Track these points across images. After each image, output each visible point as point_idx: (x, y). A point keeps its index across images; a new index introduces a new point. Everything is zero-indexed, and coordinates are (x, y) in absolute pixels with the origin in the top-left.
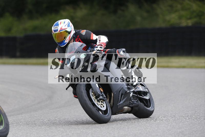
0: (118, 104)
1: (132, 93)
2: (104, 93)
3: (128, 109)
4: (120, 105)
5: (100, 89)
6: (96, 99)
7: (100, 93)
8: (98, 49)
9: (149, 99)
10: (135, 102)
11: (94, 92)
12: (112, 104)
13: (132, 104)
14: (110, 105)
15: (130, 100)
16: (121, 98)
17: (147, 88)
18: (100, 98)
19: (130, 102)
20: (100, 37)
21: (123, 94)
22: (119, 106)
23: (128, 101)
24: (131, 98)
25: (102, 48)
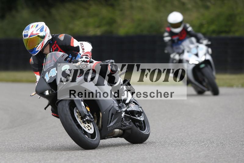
0: (108, 126)
1: (124, 113)
2: (91, 113)
3: (120, 132)
4: (111, 127)
5: (87, 108)
6: (82, 120)
7: (87, 112)
8: (83, 59)
9: (143, 121)
10: (128, 124)
11: (79, 112)
12: (100, 126)
13: (125, 126)
14: (98, 127)
15: (122, 121)
16: (111, 119)
17: (140, 107)
18: (87, 118)
19: (122, 124)
20: (82, 44)
21: (114, 114)
22: (109, 128)
23: (120, 123)
24: (123, 118)
25: (88, 59)
